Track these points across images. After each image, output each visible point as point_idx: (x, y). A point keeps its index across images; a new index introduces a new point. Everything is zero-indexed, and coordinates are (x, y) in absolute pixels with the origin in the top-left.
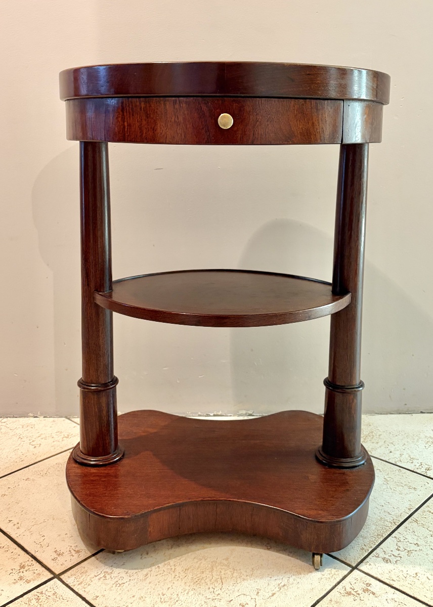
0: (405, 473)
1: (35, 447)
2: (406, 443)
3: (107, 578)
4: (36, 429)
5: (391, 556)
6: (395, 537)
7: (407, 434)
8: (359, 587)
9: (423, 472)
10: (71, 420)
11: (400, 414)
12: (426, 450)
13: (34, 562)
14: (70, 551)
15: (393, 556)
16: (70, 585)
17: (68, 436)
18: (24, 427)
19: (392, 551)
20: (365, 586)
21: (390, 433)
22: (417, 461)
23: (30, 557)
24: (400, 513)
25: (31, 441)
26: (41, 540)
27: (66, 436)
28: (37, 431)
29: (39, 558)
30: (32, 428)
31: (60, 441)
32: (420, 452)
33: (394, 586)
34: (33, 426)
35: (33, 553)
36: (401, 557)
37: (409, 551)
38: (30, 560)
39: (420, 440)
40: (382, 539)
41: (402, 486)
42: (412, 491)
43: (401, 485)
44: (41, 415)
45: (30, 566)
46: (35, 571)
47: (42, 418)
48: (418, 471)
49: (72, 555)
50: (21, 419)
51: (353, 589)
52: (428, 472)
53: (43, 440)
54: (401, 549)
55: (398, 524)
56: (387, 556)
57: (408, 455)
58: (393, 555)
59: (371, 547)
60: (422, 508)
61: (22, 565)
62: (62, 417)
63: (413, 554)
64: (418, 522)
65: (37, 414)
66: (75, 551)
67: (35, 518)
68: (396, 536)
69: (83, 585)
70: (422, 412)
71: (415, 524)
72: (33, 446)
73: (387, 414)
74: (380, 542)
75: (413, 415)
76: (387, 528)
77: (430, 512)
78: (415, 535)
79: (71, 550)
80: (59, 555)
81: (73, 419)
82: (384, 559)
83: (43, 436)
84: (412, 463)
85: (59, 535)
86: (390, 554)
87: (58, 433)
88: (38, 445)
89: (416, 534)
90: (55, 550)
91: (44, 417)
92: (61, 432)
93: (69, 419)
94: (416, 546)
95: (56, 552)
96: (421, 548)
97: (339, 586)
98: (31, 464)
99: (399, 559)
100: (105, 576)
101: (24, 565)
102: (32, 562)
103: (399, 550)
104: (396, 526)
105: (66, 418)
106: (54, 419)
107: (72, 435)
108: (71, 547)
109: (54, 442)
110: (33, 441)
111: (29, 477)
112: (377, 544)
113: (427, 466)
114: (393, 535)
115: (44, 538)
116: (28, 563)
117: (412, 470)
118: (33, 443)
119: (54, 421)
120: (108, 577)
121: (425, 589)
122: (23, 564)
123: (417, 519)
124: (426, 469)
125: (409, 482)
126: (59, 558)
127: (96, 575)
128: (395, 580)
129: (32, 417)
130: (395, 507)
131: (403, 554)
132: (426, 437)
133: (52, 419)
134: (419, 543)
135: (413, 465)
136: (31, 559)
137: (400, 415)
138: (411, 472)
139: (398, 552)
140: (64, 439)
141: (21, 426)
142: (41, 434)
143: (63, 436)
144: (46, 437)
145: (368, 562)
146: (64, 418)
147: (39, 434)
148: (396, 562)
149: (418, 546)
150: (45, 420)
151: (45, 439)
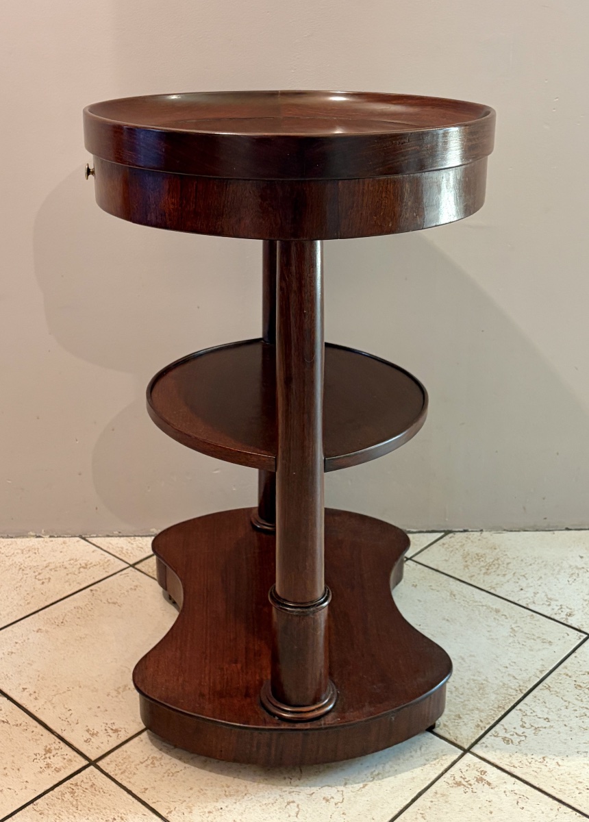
0: (538, 620)
1: (43, 583)
2: (543, 577)
3: (156, 765)
4: (41, 554)
5: (513, 735)
6: (520, 710)
7: (544, 563)
8: (471, 775)
9: (562, 618)
10: (87, 541)
11: (537, 530)
12: (568, 586)
13: (62, 744)
14: (106, 730)
15: (515, 736)
16: (111, 774)
17: (86, 565)
18: (25, 552)
19: (515, 728)
20: (479, 774)
21: (522, 560)
22: (556, 602)
23: (56, 738)
24: (528, 676)
25: (37, 573)
26: (68, 715)
27: (83, 565)
28: (43, 559)
29: (68, 739)
30: (35, 553)
31: (76, 573)
32: (561, 589)
33: (515, 774)
34: (36, 551)
35: (59, 732)
36: (526, 737)
37: (536, 728)
38: (57, 743)
39: (563, 571)
40: (503, 713)
41: (534, 639)
42: (547, 645)
43: (533, 637)
44: (46, 533)
45: (58, 749)
46: (66, 757)
47: (47, 539)
48: (557, 618)
49: (109, 735)
50: (19, 540)
51: (464, 779)
52: (569, 618)
53: (52, 573)
54: (527, 725)
55: (525, 692)
56: (508, 735)
57: (544, 594)
58: (516, 734)
59: (489, 723)
60: (557, 670)
61: (47, 748)
62: (75, 537)
63: (541, 732)
64: (551, 689)
65: (41, 532)
66: (112, 729)
67: (55, 686)
68: (522, 708)
69: (126, 774)
70: (567, 529)
71: (546, 692)
72: (41, 582)
73: (519, 531)
74: (500, 716)
75: (556, 532)
76: (511, 698)
77: (567, 675)
78: (546, 707)
79: (107, 728)
80: (93, 735)
81: (90, 539)
82: (504, 739)
83: (52, 566)
84: (549, 605)
85: (90, 709)
86: (512, 733)
87: (72, 562)
88: (47, 580)
89: (547, 705)
90: (86, 728)
91: (51, 537)
92: (76, 560)
93: (84, 539)
94: (545, 722)
95: (88, 731)
96: (551, 724)
97: (447, 775)
98: (40, 608)
99: (523, 738)
100: (153, 763)
101: (49, 749)
102: (59, 745)
103: (524, 727)
104: (523, 695)
105: (81, 537)
106: (64, 539)
107: (91, 563)
108: (107, 724)
109: (67, 574)
110: (39, 574)
111: (40, 628)
112: (497, 719)
113: (568, 610)
114: (518, 707)
115: (70, 712)
116: (54, 745)
117: (549, 615)
118: (40, 577)
119: (64, 543)
120: (157, 763)
121: (553, 778)
122: (49, 747)
123: (550, 684)
124: (567, 615)
125: (543, 634)
126: (93, 740)
127: (142, 761)
128: (516, 766)
129: (33, 536)
130: (523, 669)
131: (529, 732)
132: (570, 566)
133: (61, 540)
134: (550, 717)
135: (550, 608)
136: (58, 740)
137: (538, 533)
138: (547, 619)
139: (523, 730)
140: (82, 569)
141: (20, 551)
142: (49, 563)
143: (79, 566)
144: (57, 567)
145: (484, 743)
146: (78, 539)
147: (47, 562)
148: (519, 743)
149: (549, 721)
150: (52, 541)
151: (55, 571)
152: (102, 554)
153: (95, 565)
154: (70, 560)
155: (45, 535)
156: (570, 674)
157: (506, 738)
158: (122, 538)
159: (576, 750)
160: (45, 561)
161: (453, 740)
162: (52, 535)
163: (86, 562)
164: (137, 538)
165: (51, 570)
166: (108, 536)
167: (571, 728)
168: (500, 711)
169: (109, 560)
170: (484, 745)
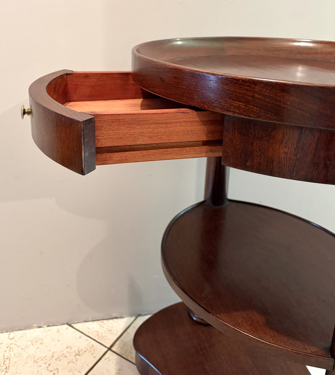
4: (45, 344)
10: (72, 327)
17: (79, 352)
18: (34, 344)
25: (47, 365)
27: (77, 352)
28: (48, 349)
30: (41, 344)
31: (75, 361)
34: (41, 342)
44: (44, 323)
47: (46, 328)
50: (27, 332)
53: (58, 363)
62: (64, 324)
65: (40, 323)
81: (74, 325)
83: (56, 356)
87: (68, 349)
88: (56, 371)
91: (48, 326)
92: (71, 348)
93: (70, 325)
105: (68, 324)
106: (57, 327)
107: (82, 350)
109: (69, 363)
110: (49, 365)
118: (50, 368)
119: (58, 331)
129: (36, 327)
133: (55, 328)
140: (77, 356)
141: (30, 343)
142: (53, 353)
143: (74, 354)
144: (59, 357)
146: (66, 326)
147: (51, 352)
150: (49, 330)
151: (60, 360)
152: (86, 340)
153: (85, 352)
154: (67, 348)
155: (44, 325)
158: (95, 322)
160: (50, 351)
162: (49, 325)
163: (78, 349)
164: (104, 321)
165: (56, 359)
166: (86, 321)
169: (93, 345)
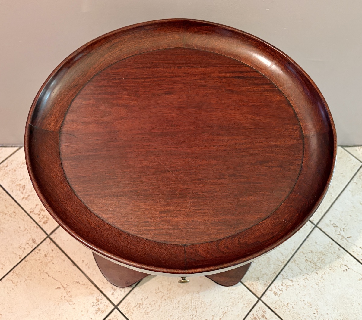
8: (260, 313)
15: (279, 291)
19: (279, 286)
20: (263, 313)
24: (288, 254)
33: (276, 313)
36: (282, 291)
37: (287, 286)
51: (257, 315)
54: (284, 285)
55: (285, 263)
56: (276, 291)
58: (279, 290)
59: (269, 283)
63: (289, 288)
64: (296, 262)
68: (283, 274)
71: (294, 263)
76: (279, 267)
82: (274, 292)
86: (277, 289)
89: (293, 272)
96: (293, 283)
97: (251, 313)
103: (282, 285)
112: (273, 280)
114: (281, 273)
121: (290, 316)
123: (295, 259)
128: (277, 308)
130: (286, 249)
131: (284, 288)
134: (293, 279)
139: (282, 287)
145: (266, 295)
148: (280, 294)
149: (292, 282)
156: (304, 252)
157: (275, 292)
159: (301, 299)
161: (255, 293)
167: (300, 286)
168: (274, 275)
170: (266, 296)
